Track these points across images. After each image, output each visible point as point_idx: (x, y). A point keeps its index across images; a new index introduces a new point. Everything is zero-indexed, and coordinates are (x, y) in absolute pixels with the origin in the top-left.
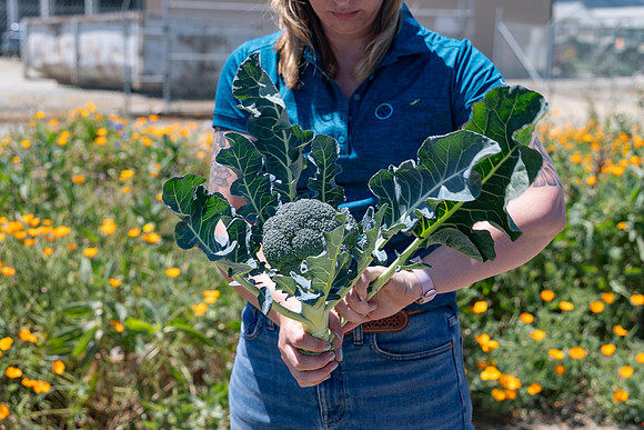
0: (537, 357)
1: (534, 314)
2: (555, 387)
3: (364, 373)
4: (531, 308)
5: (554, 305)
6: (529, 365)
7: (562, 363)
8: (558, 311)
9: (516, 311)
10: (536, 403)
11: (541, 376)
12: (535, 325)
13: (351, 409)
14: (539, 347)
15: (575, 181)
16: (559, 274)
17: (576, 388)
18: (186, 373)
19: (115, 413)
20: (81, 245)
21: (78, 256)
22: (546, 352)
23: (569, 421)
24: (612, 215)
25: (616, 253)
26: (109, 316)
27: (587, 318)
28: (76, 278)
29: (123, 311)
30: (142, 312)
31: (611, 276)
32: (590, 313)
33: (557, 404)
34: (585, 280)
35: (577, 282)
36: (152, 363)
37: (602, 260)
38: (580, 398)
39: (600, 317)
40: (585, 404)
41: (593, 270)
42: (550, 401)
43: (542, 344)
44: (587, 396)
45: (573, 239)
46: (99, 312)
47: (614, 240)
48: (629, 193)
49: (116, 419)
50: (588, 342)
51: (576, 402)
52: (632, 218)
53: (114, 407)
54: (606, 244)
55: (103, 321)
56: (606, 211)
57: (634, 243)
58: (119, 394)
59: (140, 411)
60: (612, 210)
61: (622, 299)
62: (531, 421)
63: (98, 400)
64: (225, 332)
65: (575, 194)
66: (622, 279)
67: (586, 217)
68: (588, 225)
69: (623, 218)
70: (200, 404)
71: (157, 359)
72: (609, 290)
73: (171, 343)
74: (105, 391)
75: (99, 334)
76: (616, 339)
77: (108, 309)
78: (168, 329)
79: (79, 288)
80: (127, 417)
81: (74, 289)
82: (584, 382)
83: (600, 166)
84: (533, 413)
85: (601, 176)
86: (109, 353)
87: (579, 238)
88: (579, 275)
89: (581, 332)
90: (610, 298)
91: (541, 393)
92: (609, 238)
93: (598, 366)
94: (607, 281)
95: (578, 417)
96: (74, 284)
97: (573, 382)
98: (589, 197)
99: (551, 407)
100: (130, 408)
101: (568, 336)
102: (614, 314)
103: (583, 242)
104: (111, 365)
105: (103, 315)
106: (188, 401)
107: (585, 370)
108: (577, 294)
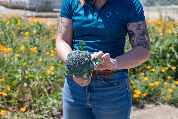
0: (146, 85)
1: (145, 73)
2: (151, 94)
3: (100, 89)
4: (144, 71)
5: (151, 70)
6: (144, 87)
7: (153, 87)
8: (152, 72)
9: (140, 72)
10: (145, 98)
11: (147, 90)
12: (145, 76)
13: (96, 99)
14: (146, 82)
15: (157, 35)
16: (152, 61)
17: (157, 94)
18: (45, 90)
19: (25, 102)
20: (15, 53)
21: (14, 57)
22: (148, 84)
23: (155, 103)
24: (168, 45)
25: (168, 55)
26: (23, 74)
27: (160, 74)
28: (13, 63)
29: (27, 72)
30: (32, 73)
31: (167, 62)
32: (161, 72)
33: (152, 99)
34: (160, 63)
35: (158, 64)
36: (36, 87)
37: (164, 57)
38: (158, 97)
39: (164, 74)
40: (159, 98)
41: (162, 60)
42: (150, 98)
43: (147, 81)
44: (160, 96)
45: (156, 52)
46: (20, 73)
47: (168, 52)
48: (172, 38)
49: (26, 103)
50: (160, 81)
51: (157, 98)
52: (173, 45)
53: (25, 100)
54: (165, 53)
55: (22, 75)
56: (165, 43)
57: (174, 53)
58: (26, 96)
59: (33, 101)
60: (167, 43)
61: (170, 69)
62: (144, 103)
63: (21, 98)
64: (57, 78)
65: (157, 39)
66: (170, 63)
67: (160, 45)
68: (161, 48)
69: (170, 45)
70: (50, 99)
71: (37, 86)
72: (166, 66)
73: (41, 82)
74: (23, 95)
75: (21, 79)
76: (168, 80)
77: (23, 72)
78: (40, 77)
79: (14, 66)
80: (29, 103)
81: (13, 66)
82: (159, 92)
83: (164, 30)
84: (145, 101)
85: (165, 34)
86: (23, 84)
87: (158, 51)
88: (158, 62)
89: (158, 78)
90: (167, 68)
91: (147, 95)
92: (166, 51)
93: (163, 88)
94: (166, 64)
95: (157, 102)
96: (13, 65)
97: (156, 92)
98: (161, 39)
99: (150, 99)
100: (30, 100)
101: (155, 79)
102: (168, 73)
103: (159, 52)
104: (24, 88)
105: (22, 73)
106: (47, 98)
107: (159, 89)
108: (157, 67)
